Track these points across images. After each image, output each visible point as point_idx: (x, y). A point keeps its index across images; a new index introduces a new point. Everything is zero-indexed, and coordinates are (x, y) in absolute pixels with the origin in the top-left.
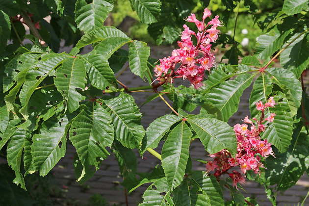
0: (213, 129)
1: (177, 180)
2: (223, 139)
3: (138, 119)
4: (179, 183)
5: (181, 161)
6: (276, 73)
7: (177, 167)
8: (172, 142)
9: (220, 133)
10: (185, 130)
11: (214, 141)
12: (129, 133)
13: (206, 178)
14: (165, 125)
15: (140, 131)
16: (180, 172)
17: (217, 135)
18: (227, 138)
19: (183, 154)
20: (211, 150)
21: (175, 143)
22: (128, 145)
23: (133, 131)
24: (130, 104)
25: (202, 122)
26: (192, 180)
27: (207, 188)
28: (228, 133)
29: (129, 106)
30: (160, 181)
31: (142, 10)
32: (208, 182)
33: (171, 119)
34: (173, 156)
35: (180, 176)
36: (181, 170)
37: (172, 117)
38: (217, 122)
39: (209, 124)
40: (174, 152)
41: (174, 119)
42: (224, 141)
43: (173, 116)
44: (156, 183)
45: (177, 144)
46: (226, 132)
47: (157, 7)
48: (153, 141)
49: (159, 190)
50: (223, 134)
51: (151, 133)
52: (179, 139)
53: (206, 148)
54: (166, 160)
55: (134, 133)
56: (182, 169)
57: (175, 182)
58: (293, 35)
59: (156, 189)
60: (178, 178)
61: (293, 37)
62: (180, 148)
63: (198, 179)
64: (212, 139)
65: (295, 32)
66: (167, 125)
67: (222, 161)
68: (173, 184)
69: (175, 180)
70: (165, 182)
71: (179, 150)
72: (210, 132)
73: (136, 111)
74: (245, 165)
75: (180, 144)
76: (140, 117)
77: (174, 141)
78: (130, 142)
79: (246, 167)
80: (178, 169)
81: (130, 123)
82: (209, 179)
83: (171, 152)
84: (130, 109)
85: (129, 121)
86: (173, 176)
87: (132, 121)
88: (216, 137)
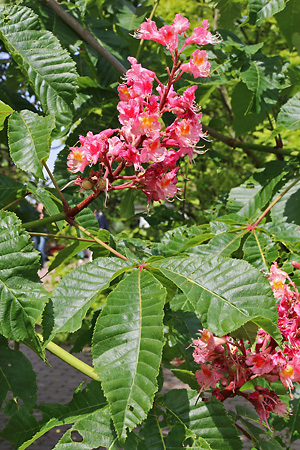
0: (215, 279)
1: (138, 409)
2: (243, 300)
3: (30, 267)
4: (144, 415)
5: (143, 358)
6: (276, 230)
7: (134, 374)
8: (116, 312)
9: (235, 286)
10: (148, 285)
11: (221, 304)
12: (10, 303)
13: (199, 406)
14: (96, 280)
15: (37, 295)
16: (142, 386)
17: (226, 290)
18: (251, 298)
19: (146, 340)
20: (217, 326)
21: (125, 317)
22: (10, 332)
23: (21, 295)
24: (12, 233)
25: (184, 265)
26: (168, 411)
27: (203, 431)
28: (252, 286)
29: (9, 237)
30: (90, 418)
31: (42, 89)
32: (204, 416)
33: (111, 267)
34: (122, 349)
35: (145, 397)
36: (147, 381)
37: (112, 263)
38: (223, 262)
39: (202, 268)
40: (124, 337)
41: (118, 265)
42: (245, 304)
43: (113, 259)
44: (80, 425)
45: (130, 317)
46: (248, 282)
47: (70, 81)
48: (70, 316)
49: (89, 441)
50: (241, 288)
51: (65, 298)
52: (134, 307)
53: (205, 321)
54: (104, 358)
55: (23, 299)
56: (147, 376)
57: (130, 413)
58: (286, 181)
59: (80, 439)
60: (139, 401)
61: (287, 185)
62: (139, 326)
63: (181, 409)
64: (214, 301)
65: (288, 178)
66: (101, 280)
67: (232, 363)
68: (126, 420)
69: (131, 409)
70: (103, 420)
71: (135, 334)
72: (207, 285)
73: (25, 247)
74: (289, 368)
75: (139, 318)
76: (35, 259)
77: (123, 311)
78: (13, 323)
79: (291, 373)
80: (139, 378)
81: (10, 276)
82: (204, 409)
83: (117, 338)
84: (13, 243)
85: (10, 271)
86: (124, 397)
87: (18, 273)
88: (225, 295)
